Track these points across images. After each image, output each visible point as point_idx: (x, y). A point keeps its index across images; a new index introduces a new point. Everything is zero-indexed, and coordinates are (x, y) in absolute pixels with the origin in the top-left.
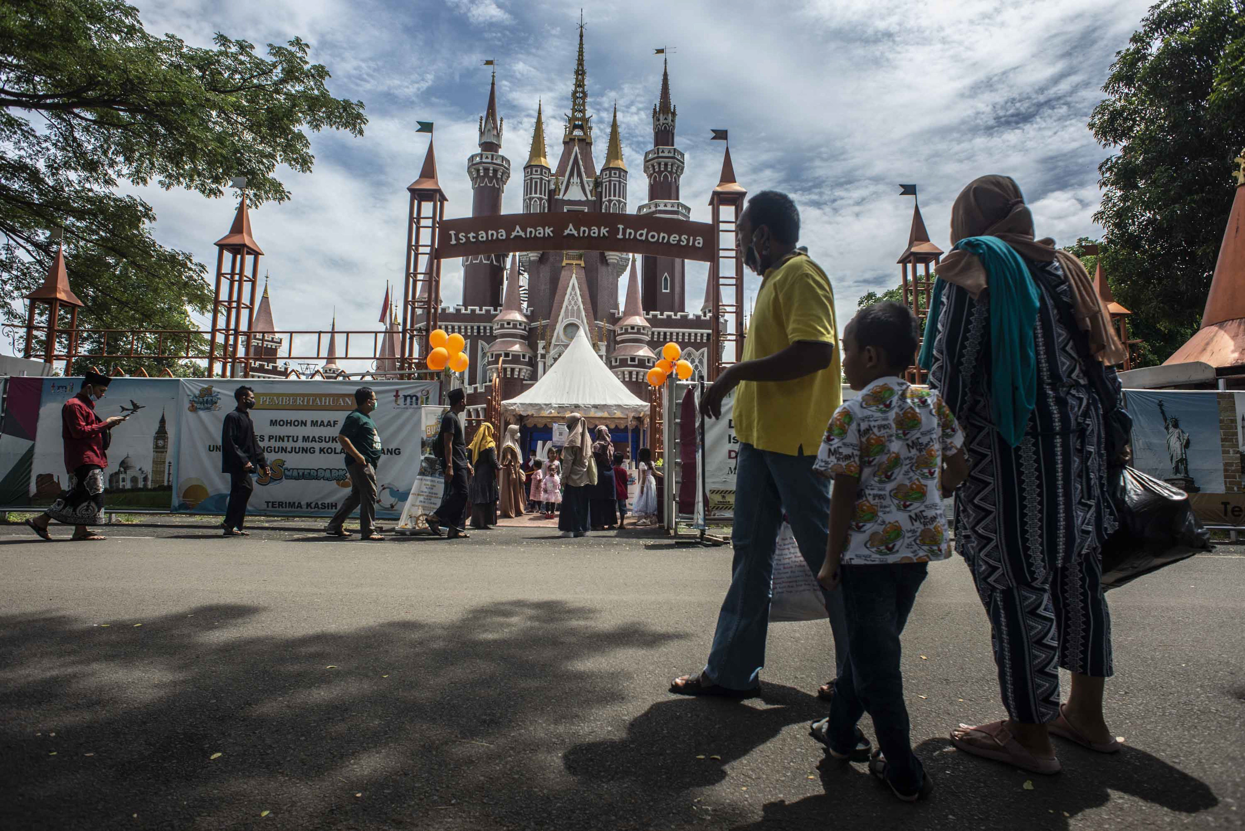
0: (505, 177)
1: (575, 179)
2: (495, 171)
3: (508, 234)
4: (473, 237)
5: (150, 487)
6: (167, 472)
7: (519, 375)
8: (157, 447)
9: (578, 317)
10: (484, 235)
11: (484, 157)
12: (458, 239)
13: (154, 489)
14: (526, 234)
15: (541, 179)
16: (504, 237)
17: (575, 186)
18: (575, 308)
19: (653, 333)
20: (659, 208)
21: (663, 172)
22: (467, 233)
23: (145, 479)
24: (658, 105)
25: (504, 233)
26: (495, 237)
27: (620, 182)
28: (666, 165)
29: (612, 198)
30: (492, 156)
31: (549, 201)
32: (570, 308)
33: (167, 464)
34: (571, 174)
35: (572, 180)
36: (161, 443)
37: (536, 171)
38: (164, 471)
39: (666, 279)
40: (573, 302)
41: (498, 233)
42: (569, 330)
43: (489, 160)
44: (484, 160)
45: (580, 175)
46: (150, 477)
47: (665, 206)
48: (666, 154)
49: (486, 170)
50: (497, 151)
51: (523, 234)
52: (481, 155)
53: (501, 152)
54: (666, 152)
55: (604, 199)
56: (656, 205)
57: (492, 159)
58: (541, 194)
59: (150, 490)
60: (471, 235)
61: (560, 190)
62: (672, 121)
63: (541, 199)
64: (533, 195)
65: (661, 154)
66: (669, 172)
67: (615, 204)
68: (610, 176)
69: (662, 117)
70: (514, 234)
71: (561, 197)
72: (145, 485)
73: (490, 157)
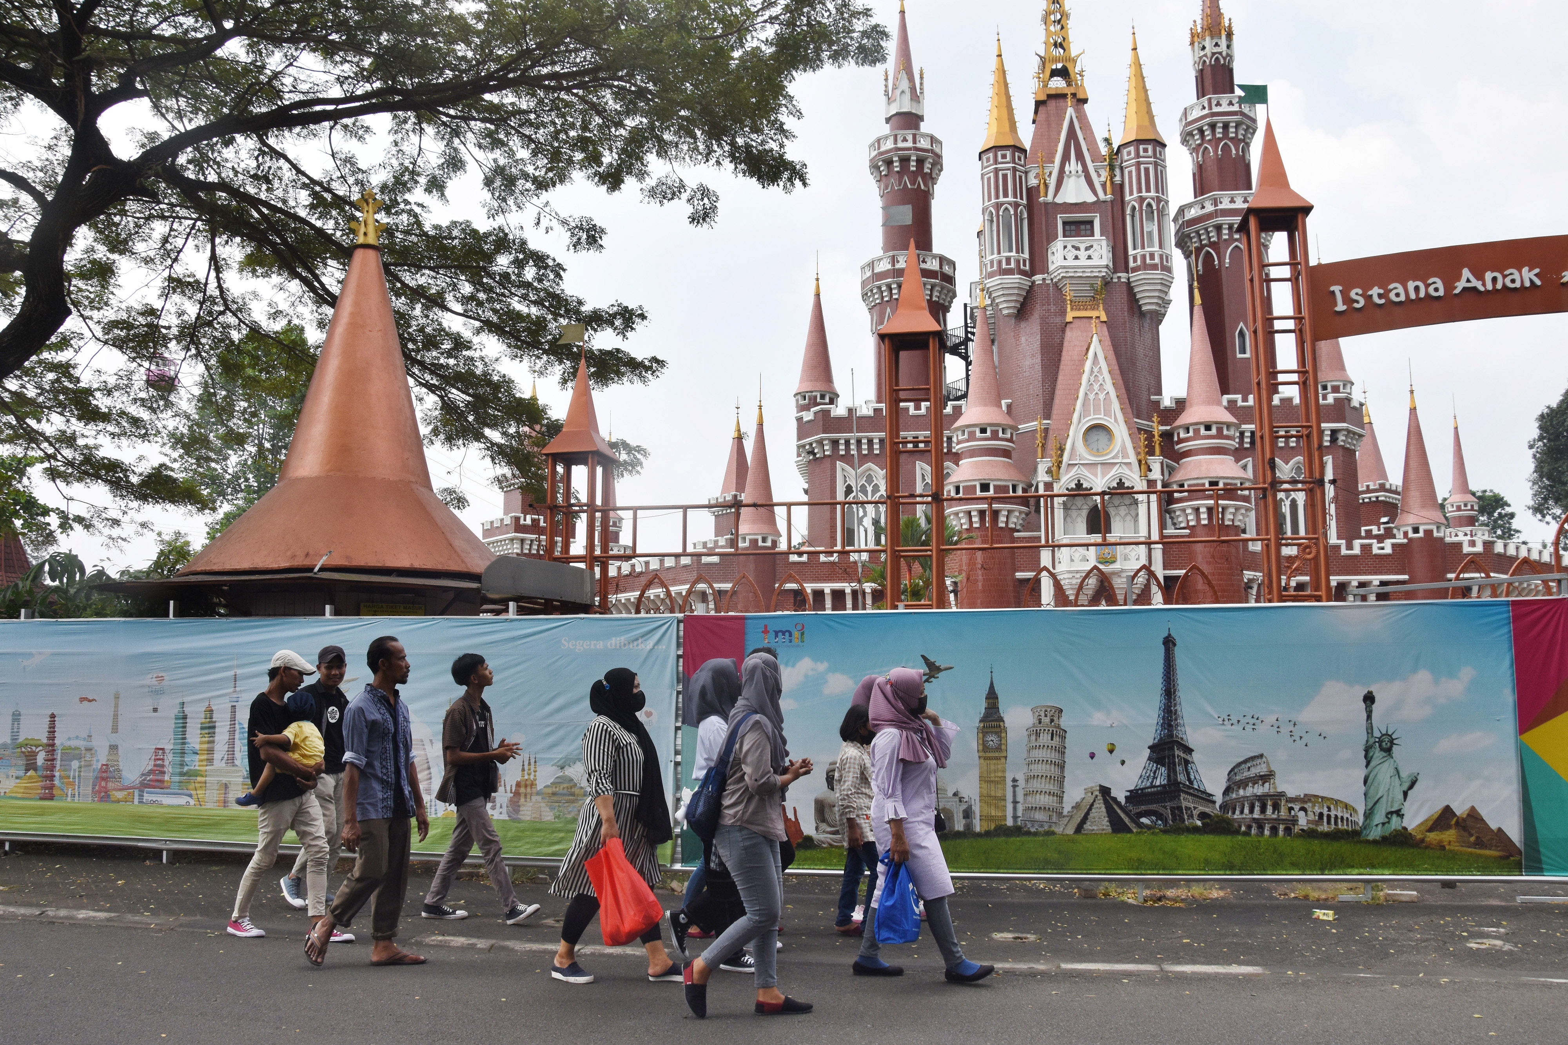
0: (936, 171)
1: (1073, 166)
2: (920, 162)
3: (1449, 286)
4: (1380, 296)
5: (978, 829)
6: (1010, 798)
7: (1007, 523)
8: (985, 748)
9: (1107, 413)
10: (1401, 290)
11: (900, 138)
12: (1348, 301)
13: (988, 834)
14: (1484, 285)
15: (1015, 170)
16: (1441, 293)
17: (1073, 179)
18: (1102, 396)
19: (1242, 434)
20: (1220, 207)
21: (1220, 139)
22: (1366, 287)
23: (968, 814)
24: (1199, 22)
25: (1440, 284)
26: (1422, 294)
27: (1156, 165)
28: (1226, 126)
29: (1144, 194)
30: (914, 136)
31: (1030, 207)
32: (1091, 396)
33: (1009, 783)
34: (1066, 158)
35: (1067, 168)
36: (992, 739)
37: (1004, 157)
38: (1003, 799)
39: (1241, 333)
40: (1096, 387)
41: (1427, 286)
42: (1094, 436)
43: (909, 144)
44: (901, 145)
45: (1080, 157)
46: (976, 809)
47: (1232, 201)
48: (1225, 108)
49: (904, 160)
50: (917, 128)
51: (1476, 283)
52: (896, 136)
53: (924, 127)
54: (1224, 102)
55: (1128, 198)
56: (1215, 202)
57: (914, 142)
58: (1015, 196)
59: (979, 835)
60: (1375, 291)
61: (1046, 186)
62: (1228, 47)
63: (1016, 205)
64: (1002, 199)
65: (1216, 109)
66: (1232, 139)
67: (1149, 205)
68: (1138, 156)
69: (1208, 43)
70: (1460, 285)
71: (1050, 198)
72: (969, 827)
73: (910, 138)
